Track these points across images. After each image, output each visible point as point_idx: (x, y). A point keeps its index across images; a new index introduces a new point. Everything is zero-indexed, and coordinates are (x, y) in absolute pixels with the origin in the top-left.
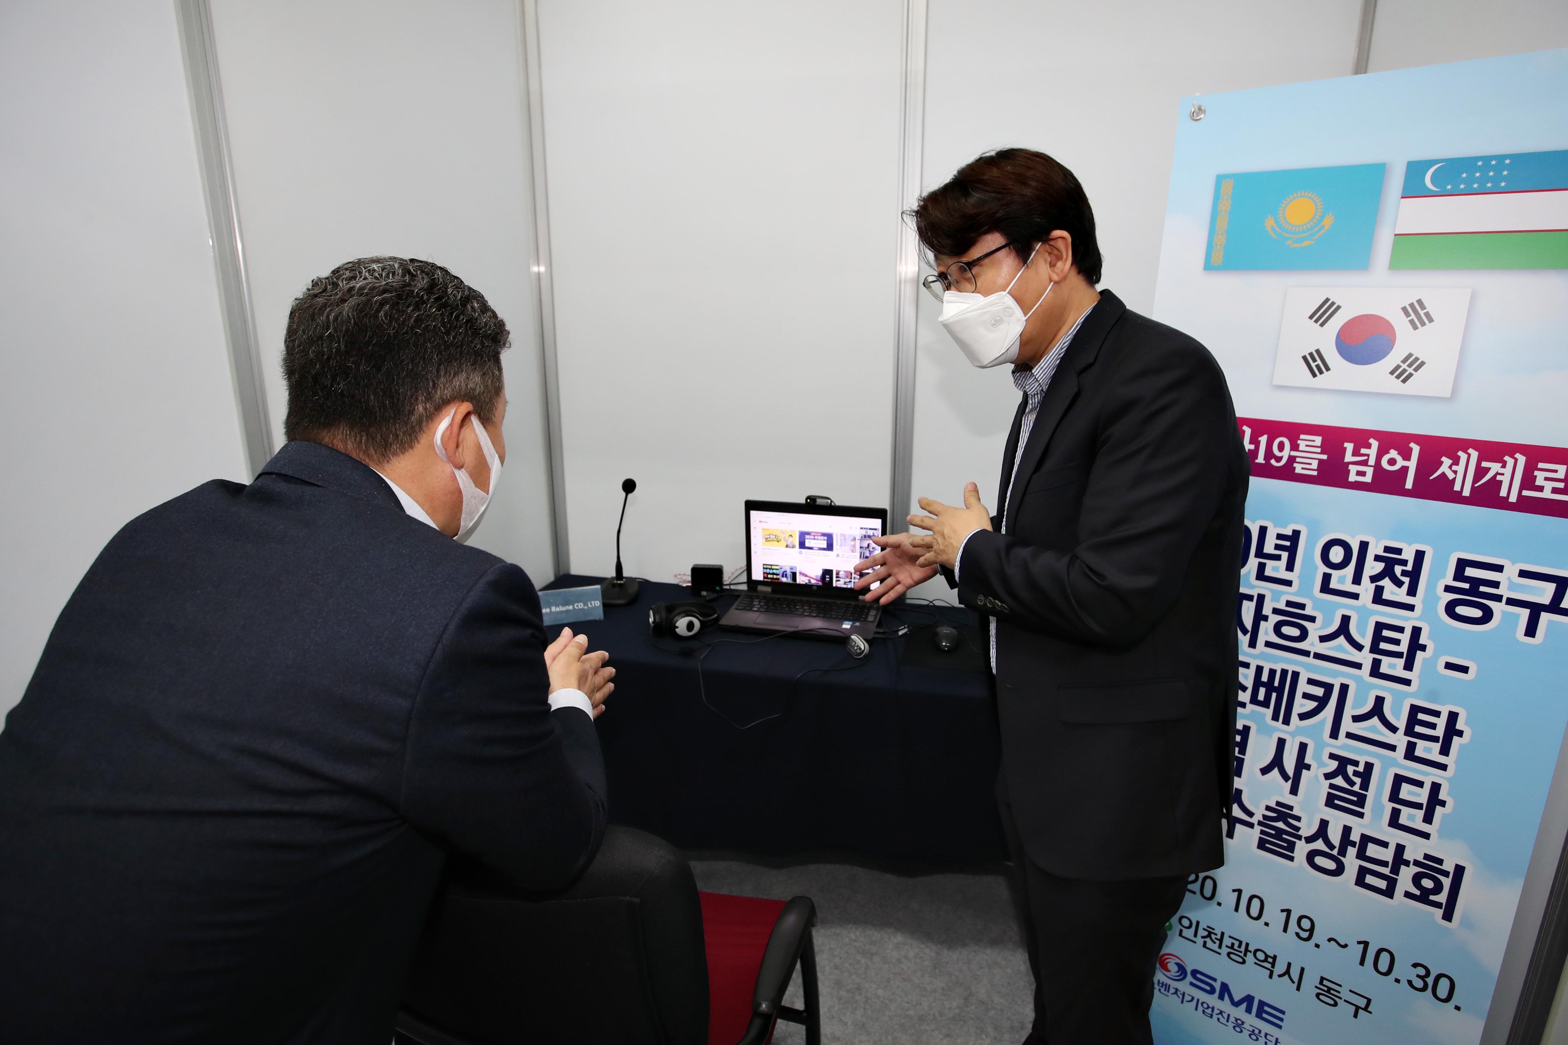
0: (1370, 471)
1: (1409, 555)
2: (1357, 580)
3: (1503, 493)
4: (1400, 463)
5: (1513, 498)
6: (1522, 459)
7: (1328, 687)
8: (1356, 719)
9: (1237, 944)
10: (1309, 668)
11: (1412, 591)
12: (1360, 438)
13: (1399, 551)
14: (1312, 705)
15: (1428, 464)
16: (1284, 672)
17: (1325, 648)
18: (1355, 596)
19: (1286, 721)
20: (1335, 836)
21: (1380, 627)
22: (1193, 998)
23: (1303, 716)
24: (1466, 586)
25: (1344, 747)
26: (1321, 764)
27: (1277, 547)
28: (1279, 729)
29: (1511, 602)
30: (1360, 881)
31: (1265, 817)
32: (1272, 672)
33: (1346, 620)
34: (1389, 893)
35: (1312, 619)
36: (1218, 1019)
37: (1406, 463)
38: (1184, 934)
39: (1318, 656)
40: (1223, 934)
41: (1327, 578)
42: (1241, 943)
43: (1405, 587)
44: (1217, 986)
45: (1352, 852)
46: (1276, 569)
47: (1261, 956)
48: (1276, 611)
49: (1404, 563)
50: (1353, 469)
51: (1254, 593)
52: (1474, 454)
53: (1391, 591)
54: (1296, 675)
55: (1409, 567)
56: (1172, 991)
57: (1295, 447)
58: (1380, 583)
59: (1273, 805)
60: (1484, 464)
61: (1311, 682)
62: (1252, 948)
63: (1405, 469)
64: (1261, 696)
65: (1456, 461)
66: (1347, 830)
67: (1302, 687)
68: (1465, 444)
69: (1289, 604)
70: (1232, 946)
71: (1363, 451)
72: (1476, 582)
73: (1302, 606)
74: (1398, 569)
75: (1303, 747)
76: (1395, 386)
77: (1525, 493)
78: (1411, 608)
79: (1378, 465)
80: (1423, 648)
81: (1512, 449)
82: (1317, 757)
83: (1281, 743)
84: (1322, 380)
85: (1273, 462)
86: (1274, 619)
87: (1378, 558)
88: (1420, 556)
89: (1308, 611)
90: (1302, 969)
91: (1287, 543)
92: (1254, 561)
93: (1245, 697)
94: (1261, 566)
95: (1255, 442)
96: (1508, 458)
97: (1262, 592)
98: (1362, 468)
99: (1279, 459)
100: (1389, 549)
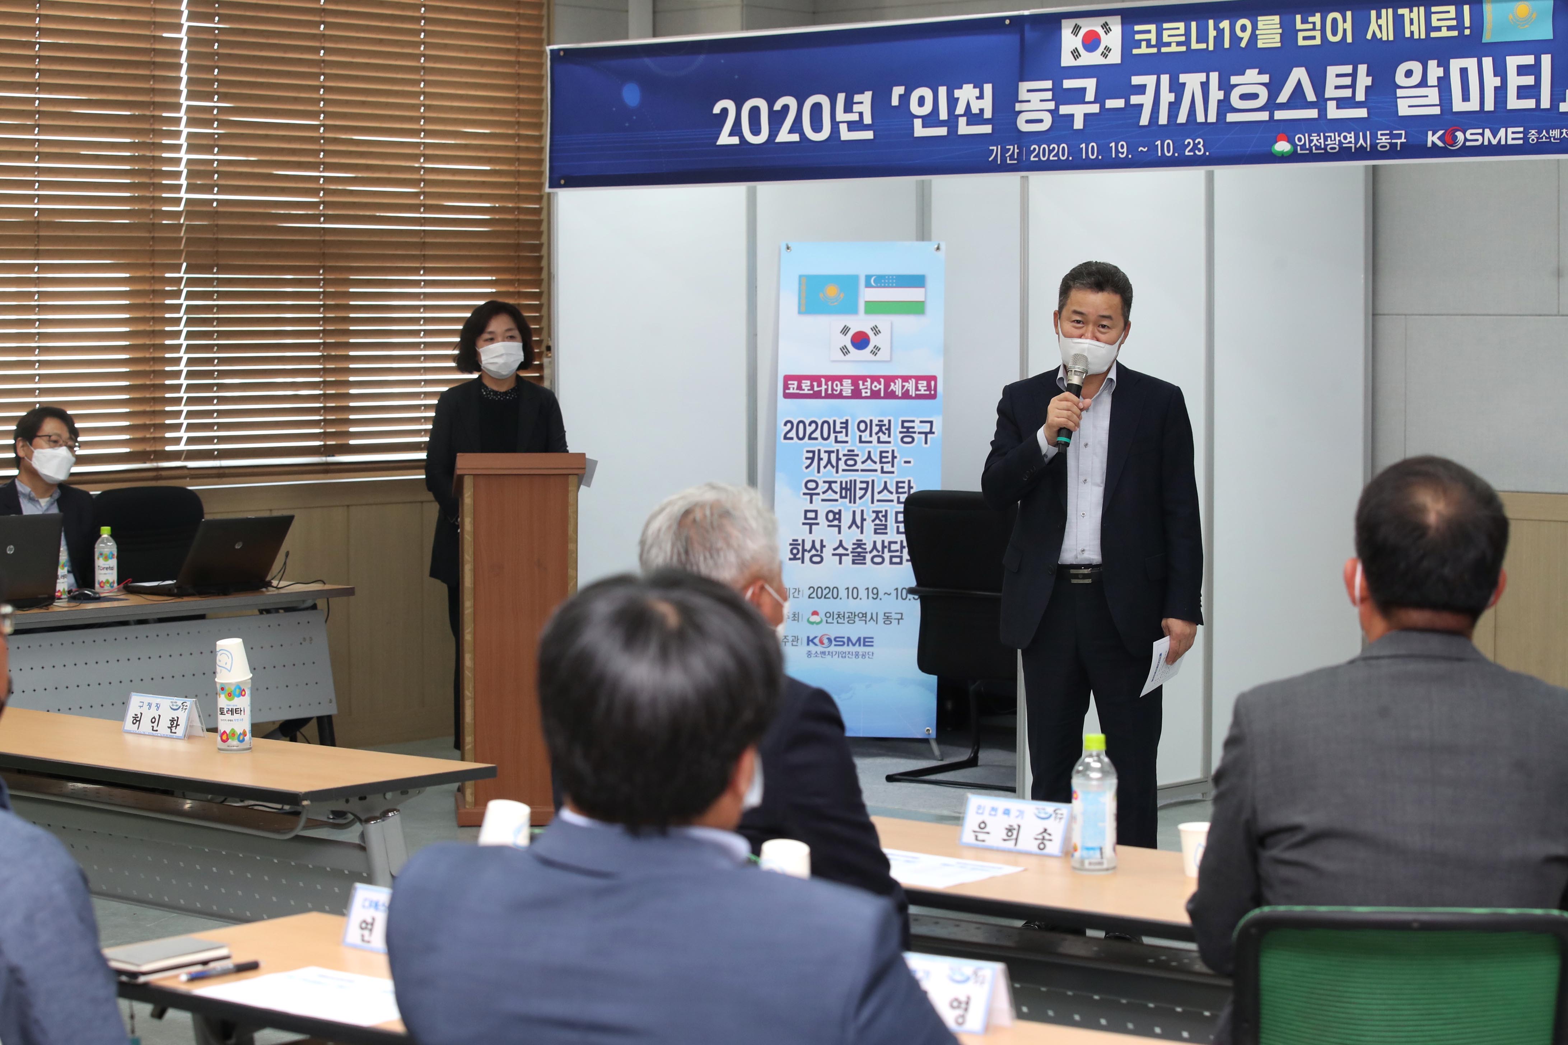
0: (869, 391)
1: (886, 422)
2: (871, 436)
3: (910, 394)
4: (878, 387)
5: (914, 395)
6: (914, 380)
7: (867, 483)
8: (879, 493)
9: (850, 614)
10: (860, 476)
11: (889, 436)
12: (864, 378)
13: (882, 421)
14: (863, 492)
15: (887, 386)
16: (851, 481)
17: (864, 467)
18: (871, 442)
19: (855, 502)
20: (879, 547)
21: (881, 452)
22: (836, 652)
23: (861, 498)
24: (905, 430)
25: (878, 506)
26: (870, 516)
27: (841, 428)
28: (853, 507)
29: (920, 433)
30: (891, 563)
31: (853, 549)
32: (846, 482)
33: (869, 453)
34: (901, 563)
35: (857, 455)
36: (848, 657)
37: (880, 387)
38: (828, 621)
39: (862, 470)
40: (844, 613)
41: (860, 437)
42: (852, 613)
43: (887, 434)
44: (845, 640)
45: (886, 550)
46: (841, 437)
47: (861, 615)
48: (844, 455)
49: (885, 425)
50: (863, 391)
51: (835, 449)
52: (900, 380)
53: (884, 438)
54: (855, 481)
55: (887, 427)
56: (827, 653)
57: (842, 385)
58: (879, 435)
59: (855, 542)
60: (904, 384)
61: (861, 482)
62: (856, 614)
63: (880, 389)
64: (844, 494)
65: (895, 384)
66: (883, 542)
67: (859, 485)
68: (897, 377)
69: (849, 451)
70: (849, 617)
71: (866, 383)
72: (908, 428)
73: (853, 451)
74: (884, 428)
75: (862, 511)
76: (872, 357)
77: (917, 392)
78: (889, 442)
79: (871, 389)
80: (896, 457)
81: (910, 377)
82: (868, 514)
83: (854, 512)
84: (848, 357)
85: (835, 392)
86: (844, 459)
87: (877, 425)
88: (890, 421)
89: (856, 453)
90: (877, 613)
91: (844, 425)
92: (833, 436)
93: (837, 496)
94: (836, 437)
95: (826, 384)
96: (910, 381)
97: (838, 448)
98: (866, 390)
99: (836, 391)
100: (879, 421)
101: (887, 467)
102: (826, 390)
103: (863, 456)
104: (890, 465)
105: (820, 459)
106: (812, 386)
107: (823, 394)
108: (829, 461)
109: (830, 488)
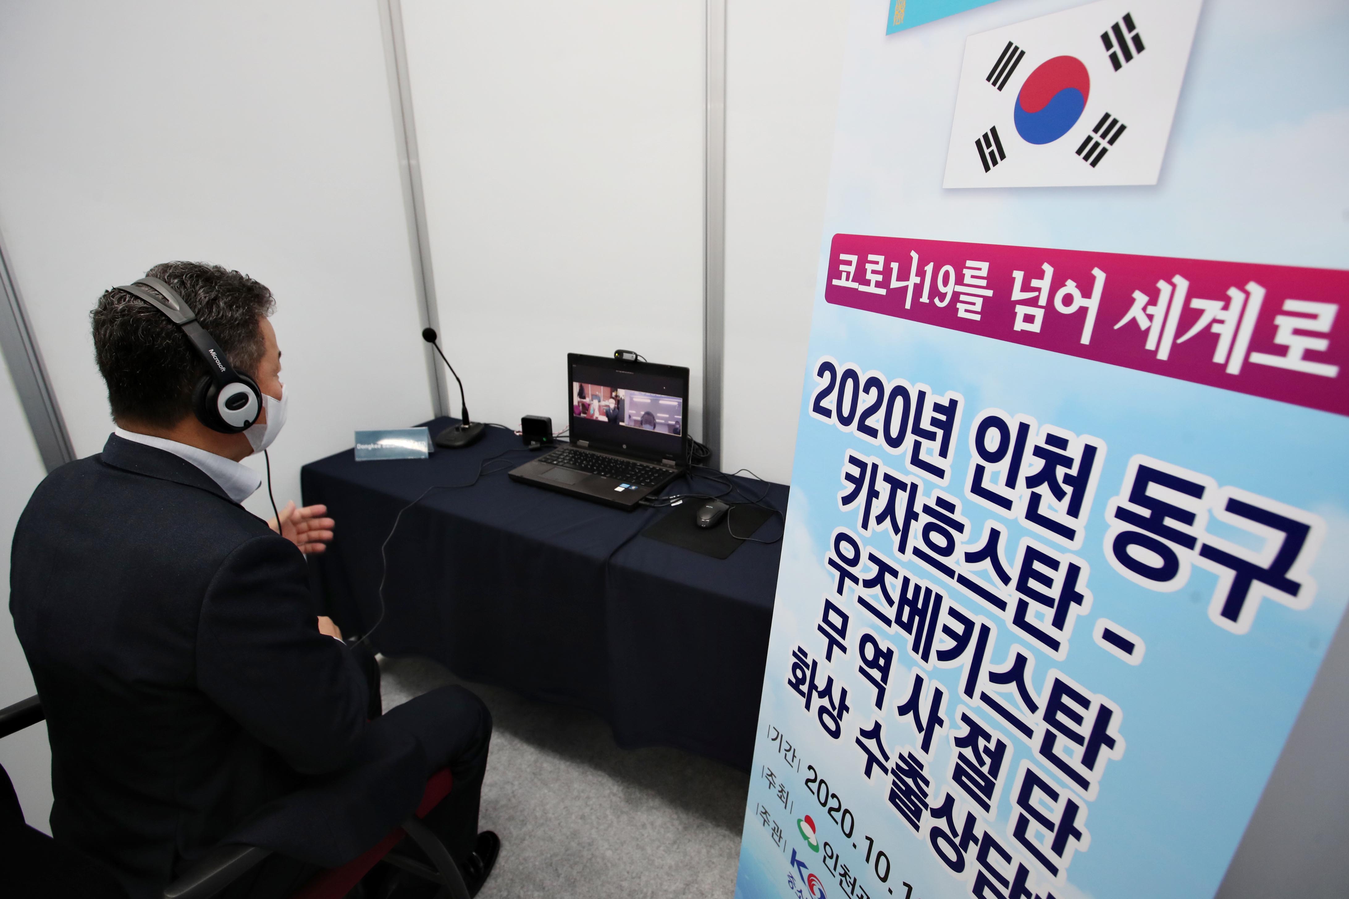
0: (1039, 314)
1: (1075, 452)
2: (1011, 482)
3: (1219, 357)
4: (1079, 301)
5: (1234, 368)
6: (1257, 292)
7: (969, 625)
8: (994, 677)
9: (865, 897)
10: (954, 595)
11: (1074, 510)
13: (1062, 443)
14: (950, 644)
16: (930, 592)
17: (969, 571)
18: (1006, 504)
19: (925, 657)
20: (959, 822)
21: (1032, 554)
23: (941, 656)
24: (1146, 513)
25: (978, 710)
26: (954, 726)
27: (934, 421)
28: (920, 665)
29: (1209, 552)
30: (978, 892)
31: (898, 766)
32: (917, 588)
33: (995, 535)
35: (961, 528)
37: (1085, 302)
39: (963, 580)
40: (855, 880)
41: (980, 471)
42: (868, 898)
43: (1067, 500)
45: (973, 850)
46: (930, 451)
48: (927, 510)
49: (1068, 462)
50: (1021, 311)
51: (908, 480)
52: (1182, 284)
53: (1048, 504)
54: (939, 599)
55: (1074, 471)
57: (960, 280)
58: (1037, 490)
59: (905, 755)
60: (1196, 303)
61: (951, 612)
63: (1083, 311)
64: (905, 617)
65: (1154, 299)
66: (971, 820)
67: (944, 618)
69: (940, 502)
70: (861, 897)
71: (1035, 283)
72: (1160, 509)
73: (951, 508)
74: (1060, 471)
75: (938, 693)
77: (1258, 358)
78: (1069, 533)
79: (1050, 308)
80: (1079, 599)
82: (951, 712)
83: (919, 681)
85: (936, 302)
86: (925, 519)
87: (1038, 451)
88: (1090, 452)
89: (957, 516)
91: (943, 417)
92: (910, 438)
93: (891, 613)
94: (917, 445)
95: (921, 273)
96: (1233, 292)
97: (915, 481)
98: (1030, 310)
99: (942, 297)
100: (1051, 439)
101: (1039, 616)
102: (918, 289)
103: (973, 539)
104: (1050, 613)
105: (872, 494)
106: (887, 272)
108: (890, 510)
109: (878, 581)
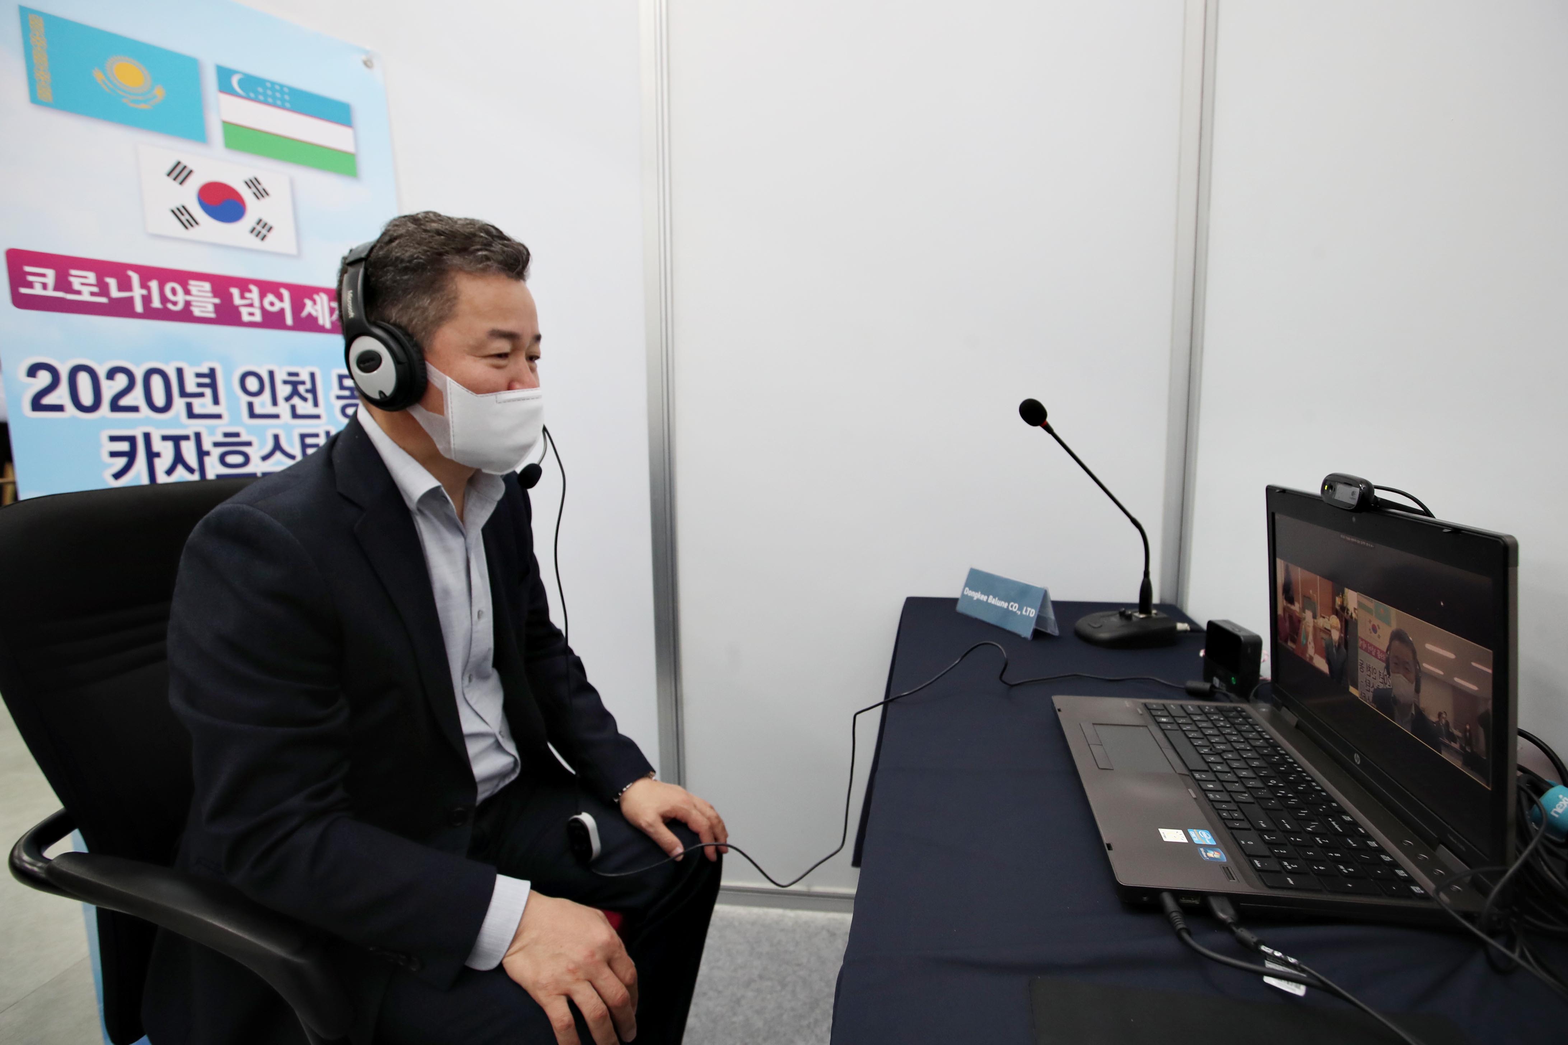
0: (257, 312)
1: (304, 376)
2: (275, 403)
4: (278, 304)
11: (316, 405)
12: (242, 284)
13: (296, 374)
18: (276, 416)
21: (305, 437)
27: (199, 385)
33: (276, 438)
35: (249, 444)
37: (281, 305)
41: (250, 405)
43: (310, 401)
46: (203, 406)
48: (215, 443)
49: (304, 383)
50: (244, 311)
51: (190, 431)
52: (324, 297)
55: (307, 386)
57: (187, 294)
58: (292, 402)
63: (281, 309)
65: (315, 303)
69: (226, 435)
71: (247, 295)
73: (236, 435)
74: (301, 389)
78: (317, 417)
79: (263, 309)
85: (171, 307)
86: (216, 452)
87: (285, 382)
89: (243, 439)
91: (207, 380)
92: (179, 402)
94: (189, 405)
95: (145, 286)
97: (197, 430)
98: (251, 310)
99: (175, 304)
100: (290, 374)
102: (146, 298)
103: (262, 445)
106: (103, 287)
107: (139, 308)
